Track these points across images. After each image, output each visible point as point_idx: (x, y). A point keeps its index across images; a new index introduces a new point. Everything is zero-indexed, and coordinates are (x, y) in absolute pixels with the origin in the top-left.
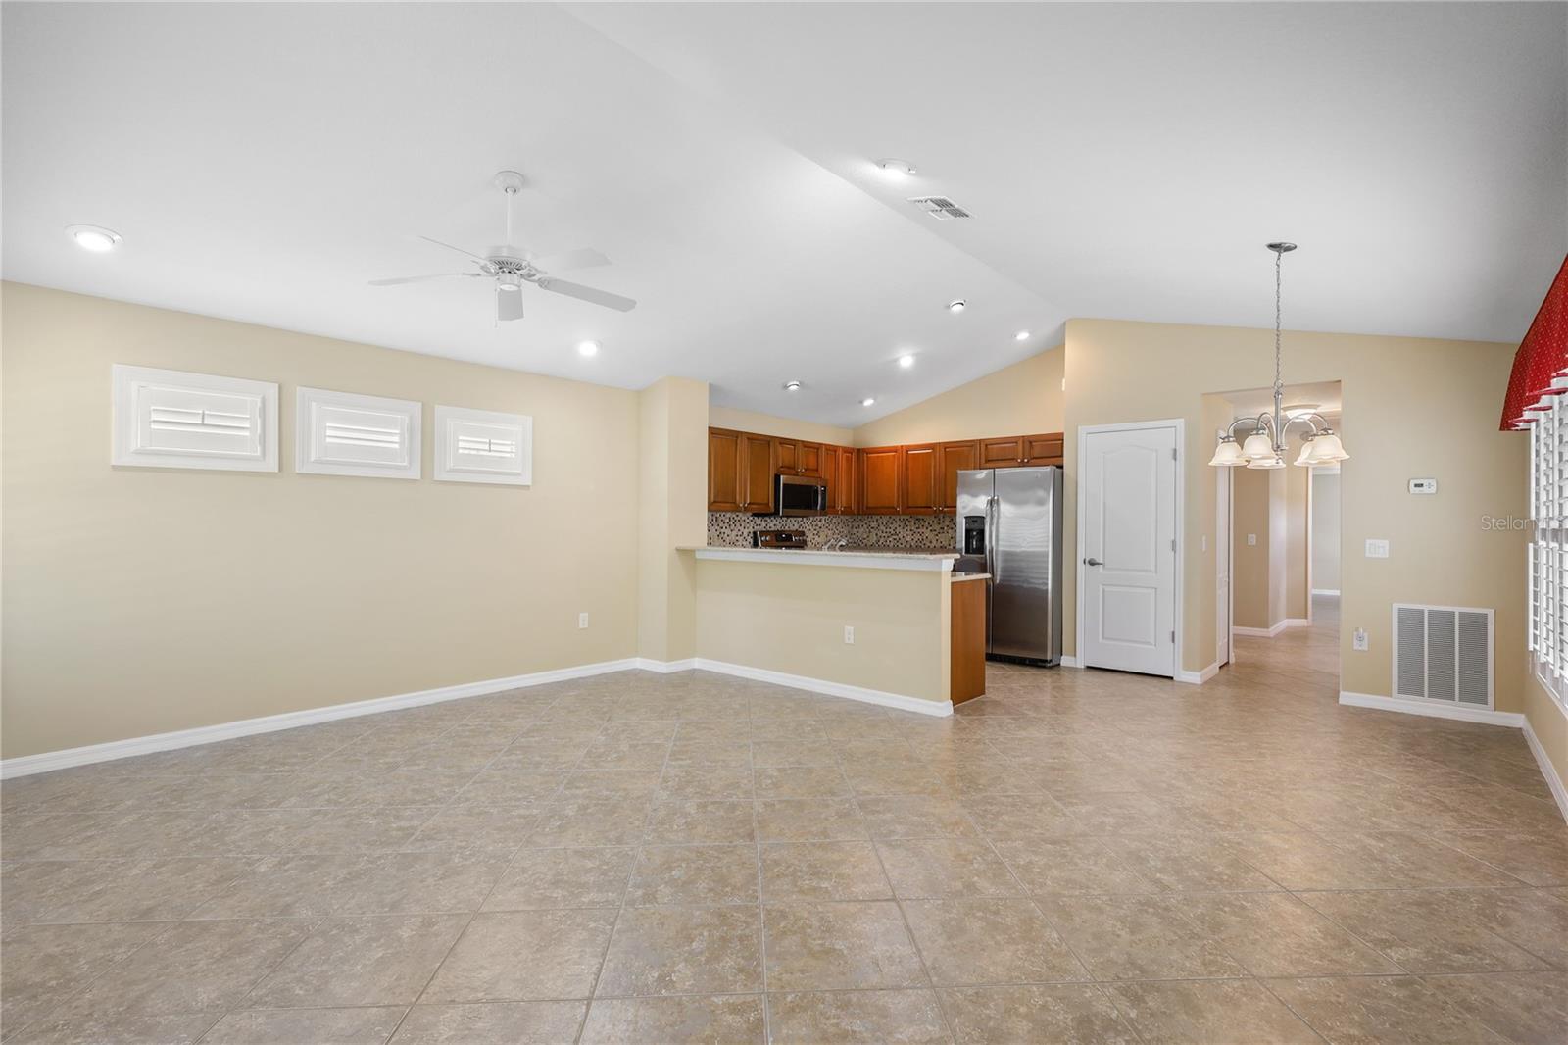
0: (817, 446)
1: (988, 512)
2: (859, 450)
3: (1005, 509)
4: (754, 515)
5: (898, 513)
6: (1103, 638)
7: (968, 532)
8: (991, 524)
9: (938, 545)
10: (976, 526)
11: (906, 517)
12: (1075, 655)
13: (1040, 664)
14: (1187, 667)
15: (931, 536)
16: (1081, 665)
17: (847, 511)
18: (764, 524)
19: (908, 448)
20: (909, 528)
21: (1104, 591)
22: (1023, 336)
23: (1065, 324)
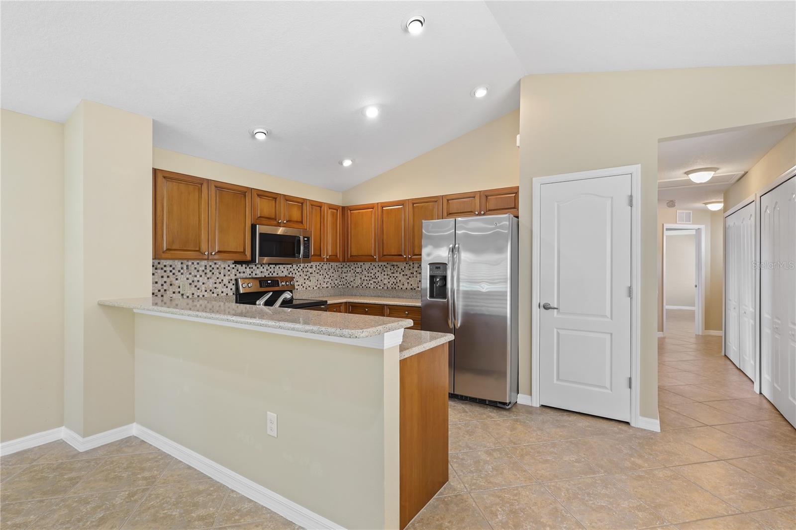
0: (302, 201)
1: (451, 259)
2: (343, 208)
3: (465, 256)
4: (236, 262)
5: (374, 260)
6: (558, 379)
7: (432, 278)
8: (453, 270)
9: (409, 287)
10: (439, 273)
11: (383, 264)
12: (531, 395)
13: (499, 405)
14: (644, 413)
15: (403, 279)
16: (536, 404)
17: (333, 259)
18: (248, 271)
19: (383, 205)
20: (386, 273)
21: (558, 334)
22: (481, 93)
23: (519, 83)
